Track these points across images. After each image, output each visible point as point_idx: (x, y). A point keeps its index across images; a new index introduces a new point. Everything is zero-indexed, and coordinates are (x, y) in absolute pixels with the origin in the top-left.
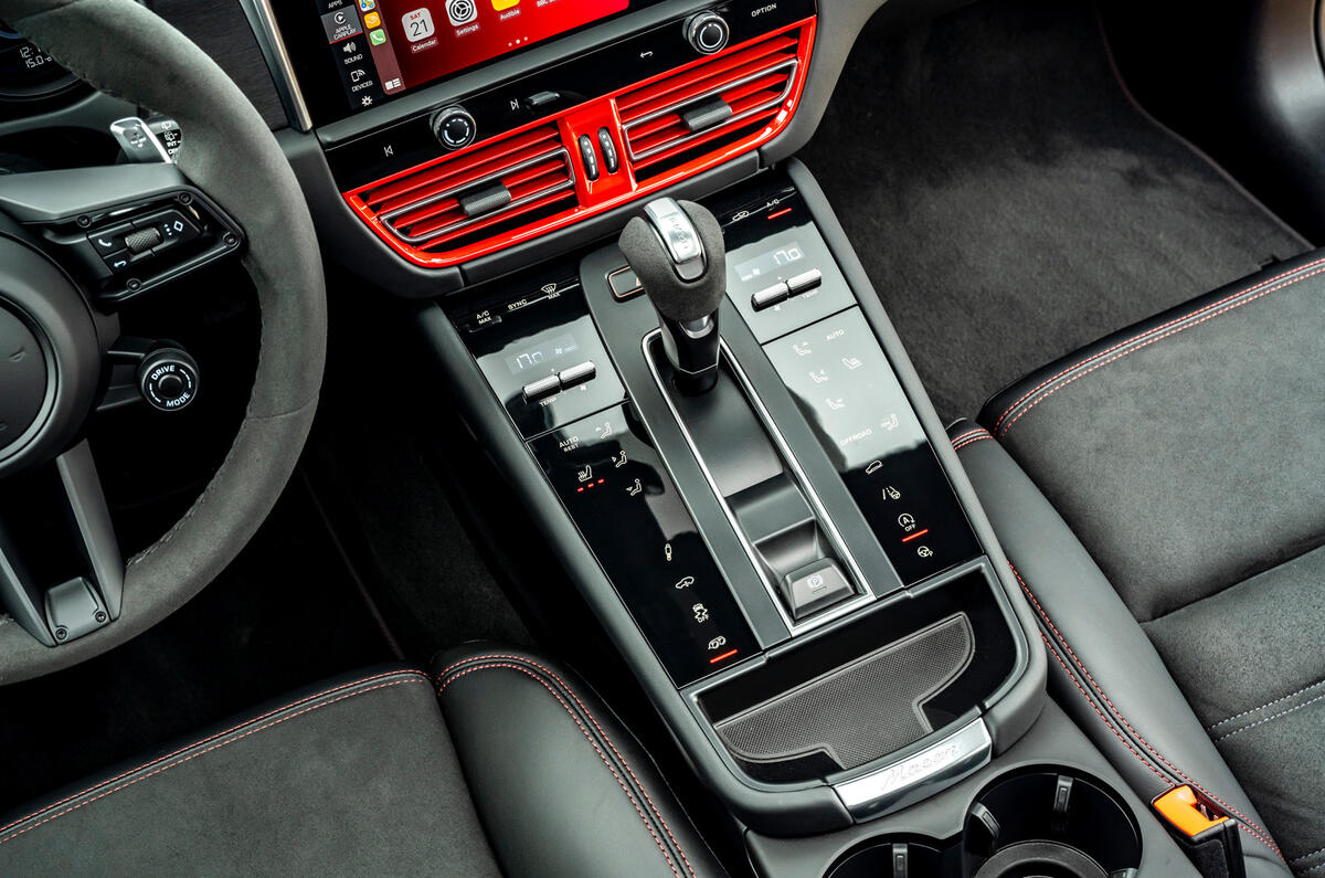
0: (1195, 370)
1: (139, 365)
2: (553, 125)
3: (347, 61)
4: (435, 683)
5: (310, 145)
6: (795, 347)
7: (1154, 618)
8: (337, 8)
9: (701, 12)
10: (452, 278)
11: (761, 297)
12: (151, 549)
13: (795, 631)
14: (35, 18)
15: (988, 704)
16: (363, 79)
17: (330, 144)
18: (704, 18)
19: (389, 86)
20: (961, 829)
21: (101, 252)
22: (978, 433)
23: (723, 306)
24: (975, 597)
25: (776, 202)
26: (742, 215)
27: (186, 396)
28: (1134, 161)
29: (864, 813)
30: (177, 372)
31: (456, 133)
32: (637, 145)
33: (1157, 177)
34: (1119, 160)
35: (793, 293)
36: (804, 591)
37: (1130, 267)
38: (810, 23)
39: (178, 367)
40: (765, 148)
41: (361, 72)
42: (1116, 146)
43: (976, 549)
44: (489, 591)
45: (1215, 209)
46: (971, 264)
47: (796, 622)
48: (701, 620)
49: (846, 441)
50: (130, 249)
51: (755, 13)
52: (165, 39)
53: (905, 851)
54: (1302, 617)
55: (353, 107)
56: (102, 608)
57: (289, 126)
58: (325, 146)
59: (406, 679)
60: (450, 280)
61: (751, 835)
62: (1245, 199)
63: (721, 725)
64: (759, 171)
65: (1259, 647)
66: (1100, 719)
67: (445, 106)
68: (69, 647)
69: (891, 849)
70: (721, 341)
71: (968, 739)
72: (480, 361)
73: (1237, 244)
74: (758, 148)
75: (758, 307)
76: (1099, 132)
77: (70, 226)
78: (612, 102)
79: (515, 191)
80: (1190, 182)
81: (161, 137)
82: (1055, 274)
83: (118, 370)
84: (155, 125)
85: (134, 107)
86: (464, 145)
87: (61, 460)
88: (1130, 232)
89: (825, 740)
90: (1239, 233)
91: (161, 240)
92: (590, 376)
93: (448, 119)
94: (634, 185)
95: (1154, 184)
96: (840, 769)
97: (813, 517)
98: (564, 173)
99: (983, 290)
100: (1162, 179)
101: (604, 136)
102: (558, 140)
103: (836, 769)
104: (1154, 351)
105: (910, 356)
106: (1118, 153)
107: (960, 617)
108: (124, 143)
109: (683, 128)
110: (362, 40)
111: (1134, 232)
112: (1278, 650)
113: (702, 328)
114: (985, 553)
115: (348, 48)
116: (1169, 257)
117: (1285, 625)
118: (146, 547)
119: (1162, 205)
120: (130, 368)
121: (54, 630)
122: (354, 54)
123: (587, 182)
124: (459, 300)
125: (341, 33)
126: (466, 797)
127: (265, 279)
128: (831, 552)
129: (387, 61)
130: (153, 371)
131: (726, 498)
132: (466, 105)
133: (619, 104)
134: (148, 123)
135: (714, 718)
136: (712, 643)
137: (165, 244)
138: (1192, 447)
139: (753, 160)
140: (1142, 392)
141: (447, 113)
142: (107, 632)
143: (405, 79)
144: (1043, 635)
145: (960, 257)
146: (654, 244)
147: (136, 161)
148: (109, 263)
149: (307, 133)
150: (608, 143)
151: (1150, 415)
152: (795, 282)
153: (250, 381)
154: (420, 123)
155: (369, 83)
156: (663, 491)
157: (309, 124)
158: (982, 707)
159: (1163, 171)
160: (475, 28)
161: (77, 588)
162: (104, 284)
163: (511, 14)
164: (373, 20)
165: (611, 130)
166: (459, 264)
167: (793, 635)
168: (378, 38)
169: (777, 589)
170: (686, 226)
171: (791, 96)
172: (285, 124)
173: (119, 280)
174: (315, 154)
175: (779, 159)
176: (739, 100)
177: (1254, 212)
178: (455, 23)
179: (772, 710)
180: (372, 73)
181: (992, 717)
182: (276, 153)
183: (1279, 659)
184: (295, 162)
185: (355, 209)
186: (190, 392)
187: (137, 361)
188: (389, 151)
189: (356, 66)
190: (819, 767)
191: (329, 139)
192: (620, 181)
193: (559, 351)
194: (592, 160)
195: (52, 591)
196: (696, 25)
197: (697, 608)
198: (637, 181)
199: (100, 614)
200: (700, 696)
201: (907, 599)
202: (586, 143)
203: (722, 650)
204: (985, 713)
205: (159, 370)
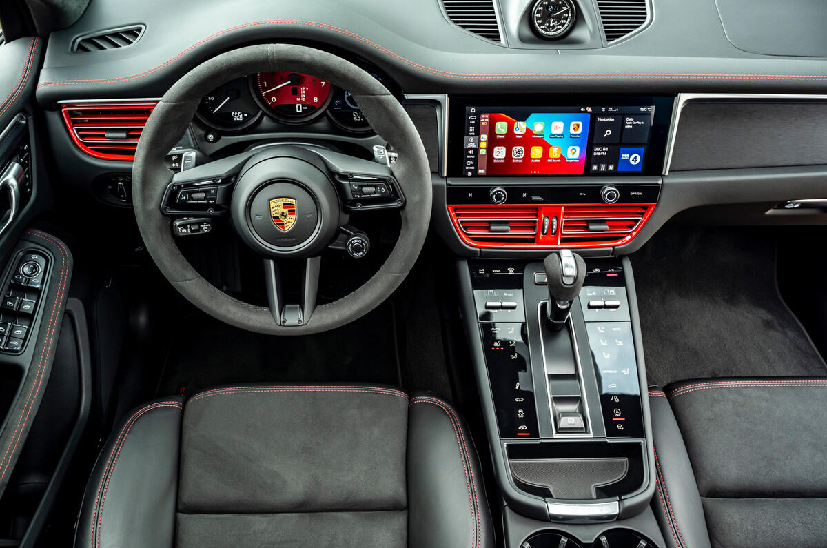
0: (764, 404)
1: (349, 236)
2: (536, 208)
3: (468, 157)
4: (410, 401)
5: (443, 182)
6: (599, 328)
7: (708, 497)
8: (472, 136)
9: (611, 185)
10: (476, 252)
11: (592, 303)
12: (327, 305)
13: (556, 436)
14: (362, 96)
15: (623, 498)
16: (471, 165)
17: (450, 185)
18: (611, 188)
19: (480, 171)
20: (592, 541)
21: (352, 190)
22: (661, 393)
23: (575, 300)
24: (634, 453)
25: (613, 270)
26: (597, 270)
27: (361, 253)
28: (770, 317)
29: (556, 519)
30: (361, 244)
31: (498, 197)
32: (566, 228)
33: (777, 327)
34: (764, 314)
35: (606, 307)
36: (565, 422)
37: (751, 358)
38: (652, 206)
39: (363, 242)
40: (616, 247)
41: (472, 163)
42: (764, 308)
43: (642, 434)
44: (444, 378)
45: (799, 349)
46: (685, 331)
47: (557, 433)
48: (520, 417)
49: (605, 372)
50: (363, 192)
51: (632, 194)
52: (405, 120)
53: (566, 541)
54: (773, 523)
55: (464, 174)
56: (301, 319)
57: (438, 173)
58: (447, 185)
59: (400, 395)
60: (475, 252)
61: (507, 508)
62: (813, 349)
63: (513, 461)
64: (611, 256)
65: (749, 527)
66: (668, 526)
67: (498, 186)
68: (285, 328)
69: (560, 538)
70: (570, 313)
71: (610, 507)
72: (475, 291)
73: (802, 366)
74: (613, 246)
75: (590, 307)
76: (758, 300)
77: (345, 177)
78: (563, 208)
79: (512, 228)
80: (791, 334)
81: (390, 158)
82: (718, 349)
83: (342, 236)
84: (389, 153)
85: (386, 143)
86: (501, 203)
87: (309, 260)
88: (757, 344)
89: (551, 484)
90: (805, 362)
91: (375, 193)
92: (514, 308)
93: (497, 191)
94: (559, 243)
95: (775, 329)
96: (553, 497)
97: (579, 396)
98: (533, 228)
99: (685, 343)
100: (779, 328)
101: (554, 220)
102: (536, 215)
103: (550, 496)
104: (748, 389)
105: (645, 358)
106: (764, 312)
107: (625, 459)
108: (376, 154)
109: (586, 228)
110: (476, 151)
111: (759, 344)
112: (757, 532)
113: (564, 305)
114: (645, 438)
115: (470, 152)
116: (771, 360)
117: (764, 523)
118: (326, 303)
119: (776, 339)
120: (346, 236)
121: (282, 320)
122: (472, 155)
123: (541, 235)
124: (476, 261)
125: (470, 145)
126: (404, 448)
127: (406, 220)
128: (582, 412)
129: (483, 162)
130: (353, 240)
131: (549, 375)
132: (505, 189)
133: (564, 210)
134: (388, 151)
135: (510, 457)
136: (521, 427)
137: (376, 195)
138: (750, 434)
139: (609, 251)
140: (737, 404)
141: (498, 189)
142: (299, 328)
143: (487, 171)
144: (657, 482)
145: (681, 328)
146: (558, 265)
147: (378, 162)
148: (353, 195)
149: (443, 178)
150: (555, 223)
151: (738, 415)
152: (608, 303)
153: (386, 257)
154: (487, 189)
155: (473, 168)
156: (526, 371)
157: (445, 175)
158: (620, 498)
159: (781, 325)
160: (520, 161)
161: (296, 308)
162: (349, 202)
163: (536, 161)
164: (484, 145)
165: (558, 218)
166: (480, 248)
167: (555, 437)
168: (483, 152)
169: (555, 417)
170: (573, 263)
171: (634, 231)
172: (436, 172)
173: (355, 202)
174: (443, 186)
175: (620, 254)
176: (613, 225)
177: (815, 356)
178: (514, 157)
179: (534, 464)
180: (476, 164)
181: (623, 503)
182: (429, 181)
183: (756, 536)
184: (435, 187)
185: (450, 213)
186: (363, 253)
187: (349, 234)
188: (470, 195)
189: (470, 159)
190: (545, 493)
191: (450, 183)
192: (553, 239)
193: (505, 294)
194: (546, 227)
195: (287, 306)
196: (607, 190)
197: (520, 411)
198: (561, 242)
199: (300, 321)
200: (507, 445)
201: (606, 442)
202: (547, 220)
203: (523, 431)
204: (620, 500)
205: (356, 240)
